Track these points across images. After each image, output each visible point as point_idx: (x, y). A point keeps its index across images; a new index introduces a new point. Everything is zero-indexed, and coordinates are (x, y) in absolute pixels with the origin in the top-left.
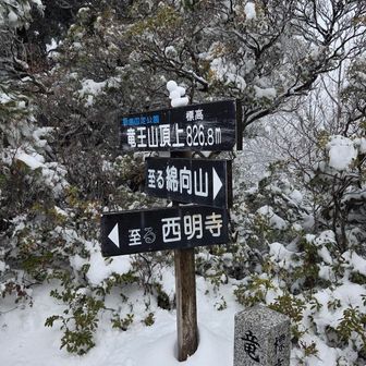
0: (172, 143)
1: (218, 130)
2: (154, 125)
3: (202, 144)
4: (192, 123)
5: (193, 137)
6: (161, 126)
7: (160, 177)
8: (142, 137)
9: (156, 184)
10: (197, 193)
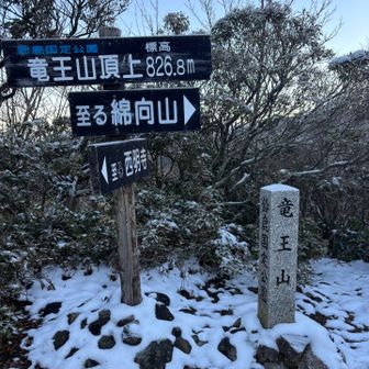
0: (121, 75)
1: (190, 61)
2: (88, 55)
3: (169, 74)
4: (155, 54)
5: (156, 68)
6: (101, 57)
7: (100, 113)
8: (63, 68)
9: (92, 120)
10: (161, 122)
